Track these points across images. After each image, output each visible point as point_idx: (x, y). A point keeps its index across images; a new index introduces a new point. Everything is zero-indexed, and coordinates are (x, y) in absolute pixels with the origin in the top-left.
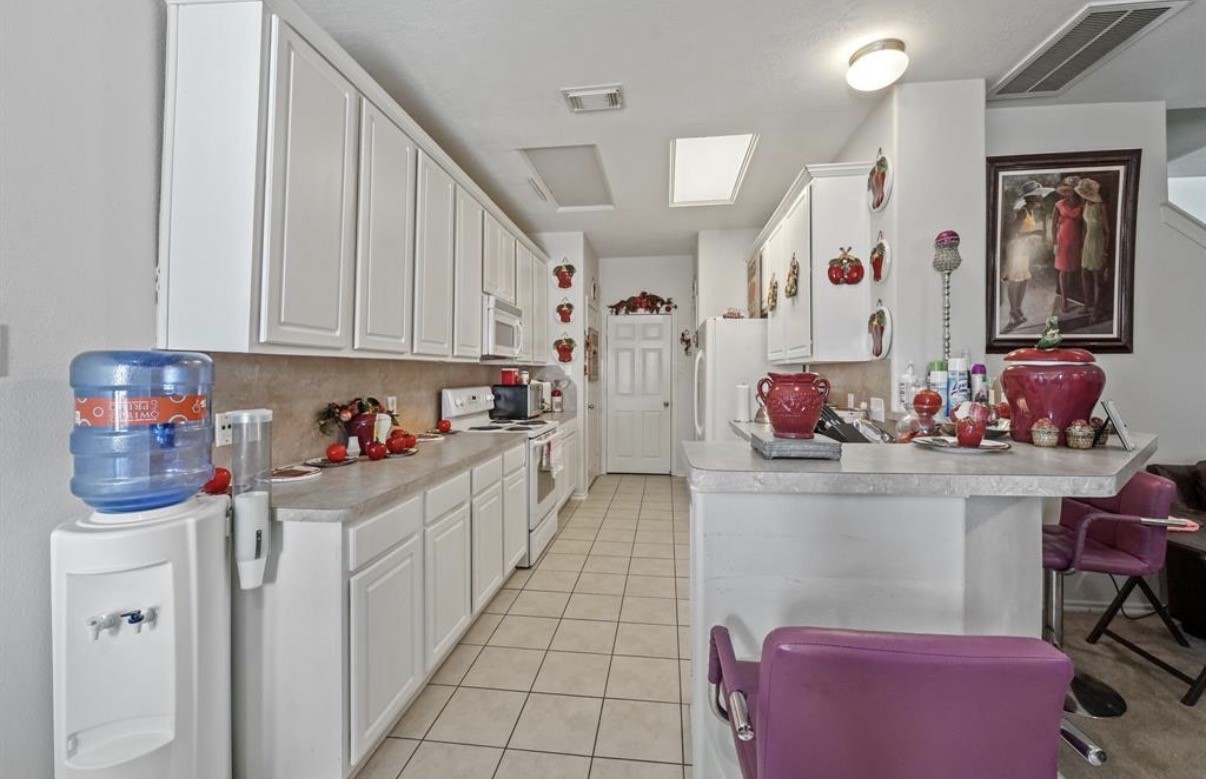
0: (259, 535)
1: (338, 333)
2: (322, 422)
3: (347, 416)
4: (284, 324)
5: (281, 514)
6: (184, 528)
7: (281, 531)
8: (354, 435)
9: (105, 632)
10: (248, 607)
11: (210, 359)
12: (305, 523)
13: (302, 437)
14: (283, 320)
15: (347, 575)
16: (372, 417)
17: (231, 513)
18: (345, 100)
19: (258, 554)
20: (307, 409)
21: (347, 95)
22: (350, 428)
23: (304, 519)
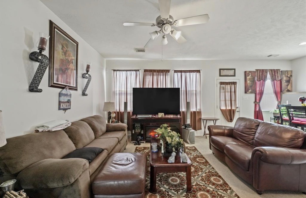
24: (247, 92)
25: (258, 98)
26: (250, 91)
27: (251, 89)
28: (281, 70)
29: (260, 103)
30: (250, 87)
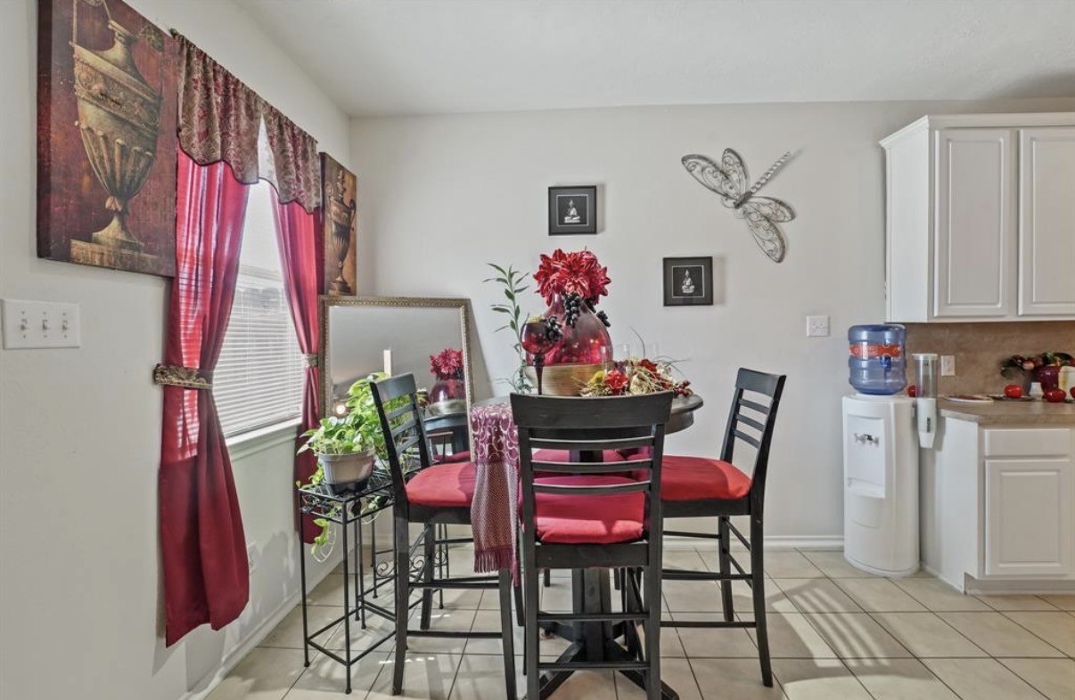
0: (929, 420)
1: (999, 306)
2: (1003, 369)
3: (1029, 366)
4: (951, 305)
5: (944, 412)
6: (888, 406)
7: (945, 423)
8: (1036, 381)
9: (860, 442)
10: (928, 458)
11: (903, 327)
12: (956, 420)
13: (986, 377)
14: (949, 301)
15: (982, 458)
16: (1057, 369)
17: (915, 406)
18: (1000, 143)
19: (929, 430)
20: (991, 359)
21: (1002, 140)
22: (1035, 375)
23: (956, 418)
24: (78, 246)
25: (189, 324)
26: (111, 232)
27: (122, 215)
28: (319, 149)
29: (209, 380)
30: (114, 193)
